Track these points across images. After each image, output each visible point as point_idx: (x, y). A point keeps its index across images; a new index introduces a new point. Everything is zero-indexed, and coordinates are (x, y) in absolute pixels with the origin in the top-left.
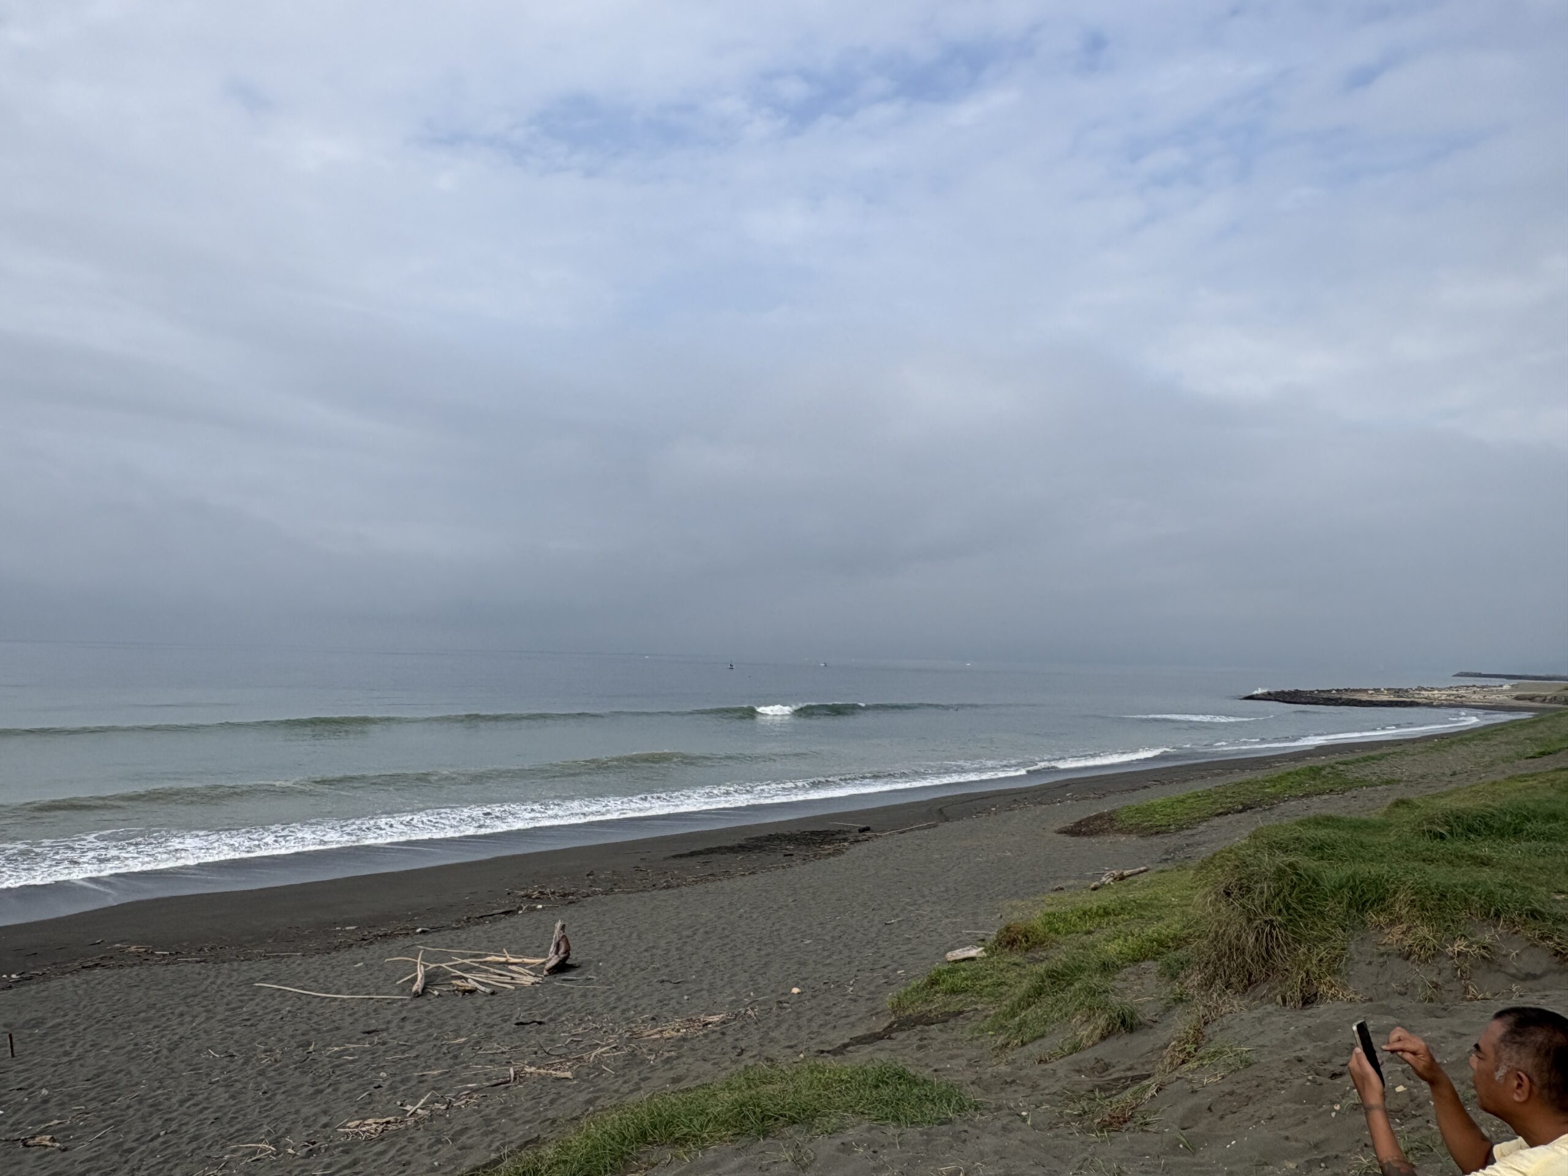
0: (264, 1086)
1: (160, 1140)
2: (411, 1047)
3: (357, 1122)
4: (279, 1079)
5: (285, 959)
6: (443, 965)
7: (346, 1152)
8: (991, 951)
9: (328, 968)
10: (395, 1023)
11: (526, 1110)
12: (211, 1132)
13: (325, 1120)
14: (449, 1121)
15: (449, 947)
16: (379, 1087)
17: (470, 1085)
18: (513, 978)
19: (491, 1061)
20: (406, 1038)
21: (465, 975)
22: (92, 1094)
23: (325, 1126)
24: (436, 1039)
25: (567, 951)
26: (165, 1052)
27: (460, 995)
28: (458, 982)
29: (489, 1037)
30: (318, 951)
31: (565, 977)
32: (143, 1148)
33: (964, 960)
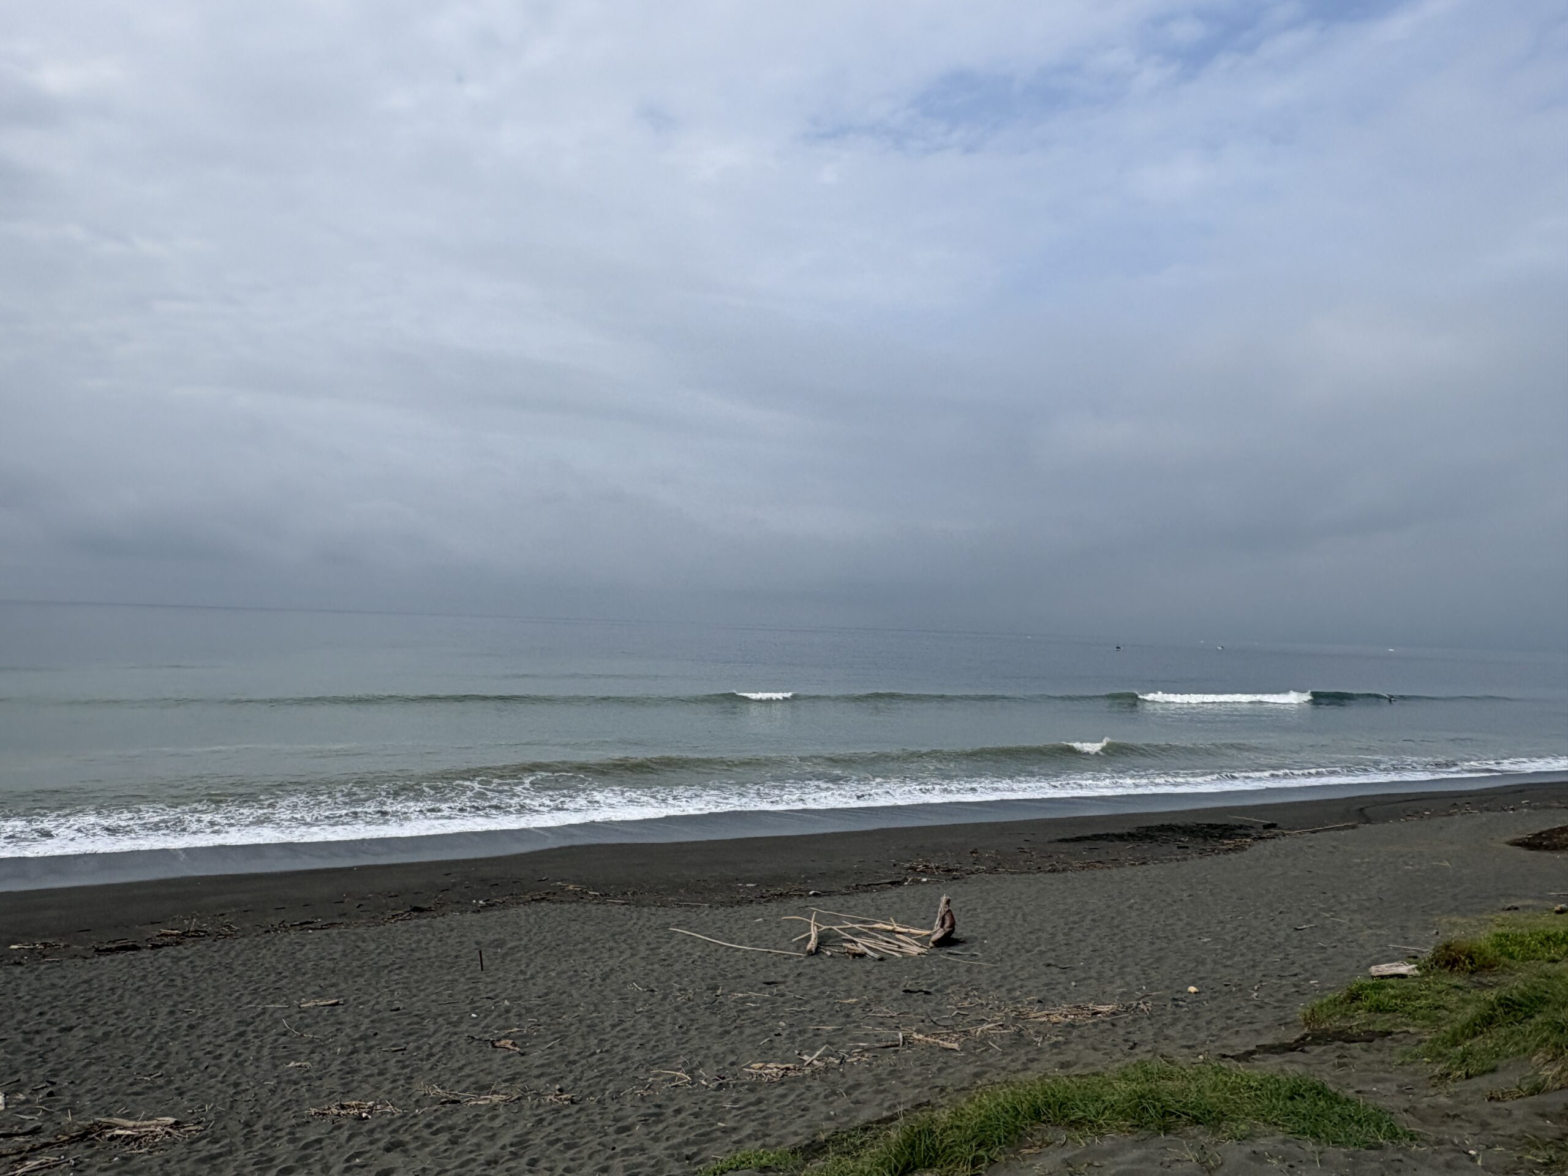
0: (680, 1021)
1: (596, 1057)
2: (807, 1002)
3: (761, 1065)
4: (692, 1016)
5: (695, 909)
6: (835, 928)
7: (751, 1090)
8: (1424, 970)
9: (732, 921)
10: (791, 977)
11: (916, 1075)
12: (637, 1055)
13: (733, 1058)
14: (843, 1075)
15: (839, 911)
16: (779, 1035)
17: (861, 1044)
18: (900, 947)
19: (881, 1023)
20: (802, 992)
21: (855, 939)
22: (543, 1010)
23: (732, 1064)
24: (829, 996)
25: (952, 925)
26: (598, 981)
27: (851, 957)
28: (849, 945)
29: (878, 1001)
30: (722, 904)
31: (951, 951)
32: (584, 1062)
33: (1392, 976)
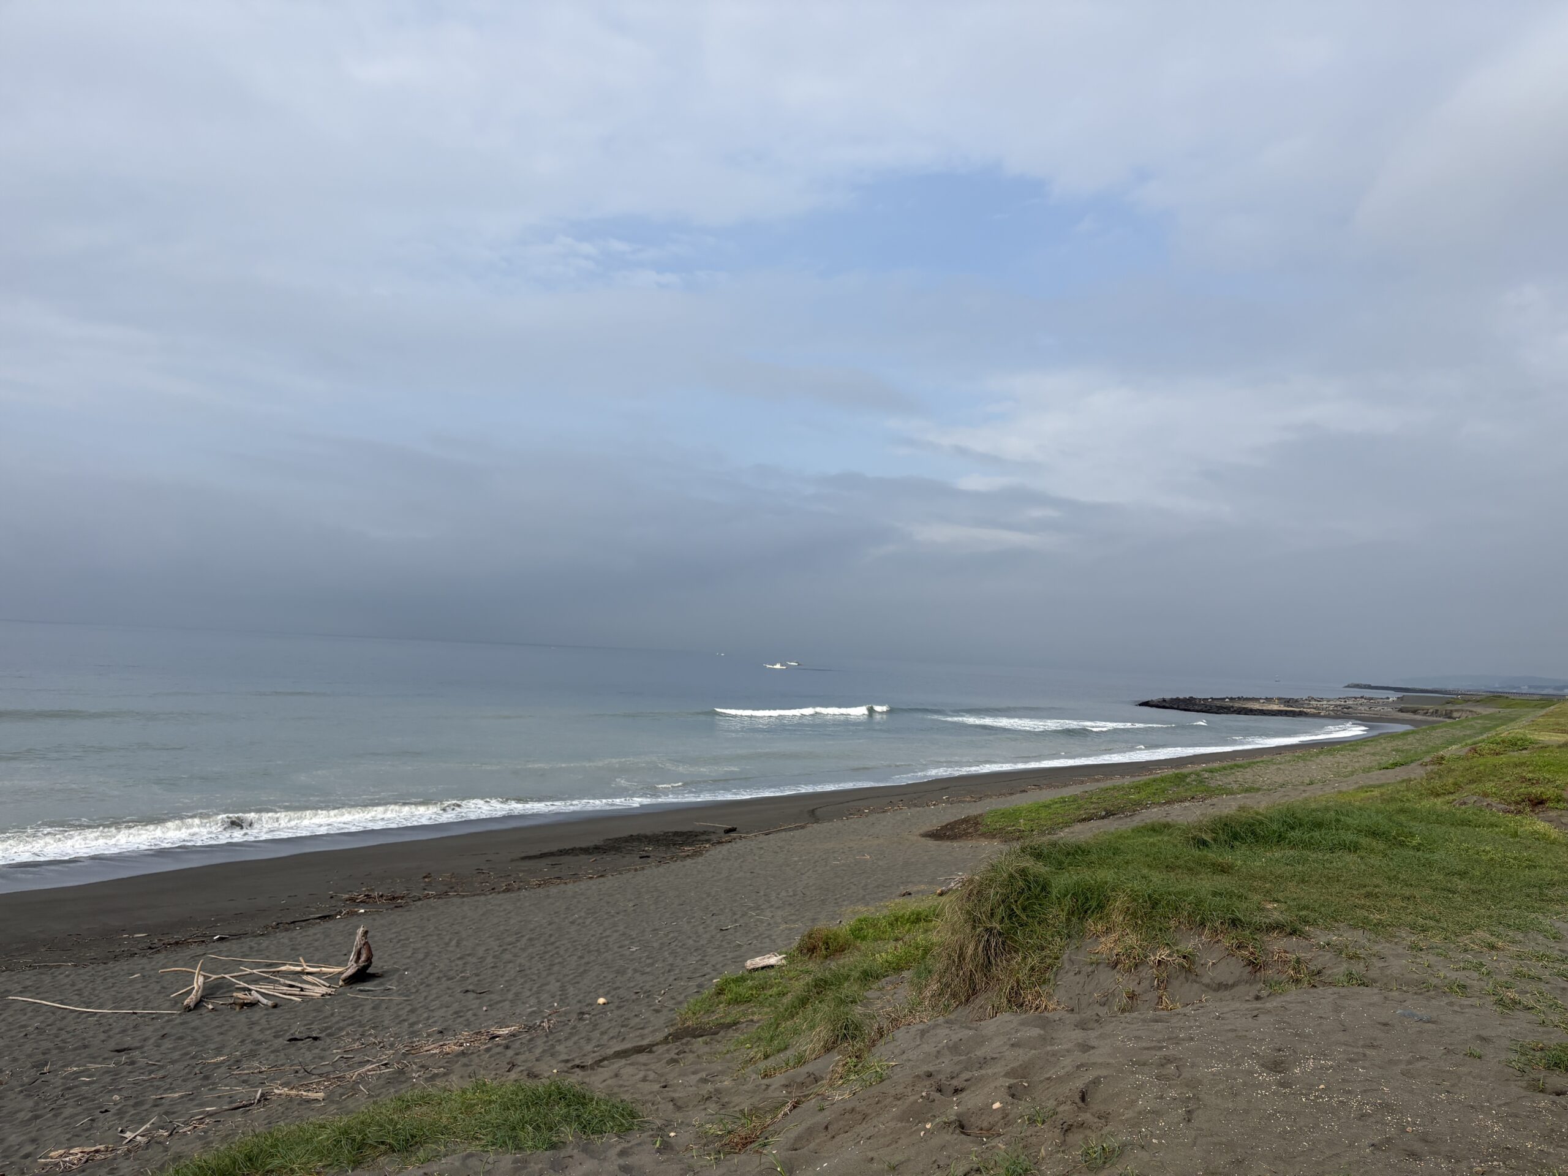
2: (161, 1067)
3: (61, 1152)
5: (53, 970)
6: (226, 976)
8: (790, 958)
9: (99, 980)
10: (152, 1040)
13: (29, 1148)
14: (165, 1149)
15: (243, 957)
16: (106, 1111)
17: (206, 1109)
18: (302, 990)
20: (159, 1057)
21: (250, 987)
23: (24, 1157)
24: (193, 1058)
25: (369, 960)
27: (238, 1008)
28: (240, 995)
29: (253, 1054)
30: (94, 960)
31: (362, 988)
33: (763, 968)
